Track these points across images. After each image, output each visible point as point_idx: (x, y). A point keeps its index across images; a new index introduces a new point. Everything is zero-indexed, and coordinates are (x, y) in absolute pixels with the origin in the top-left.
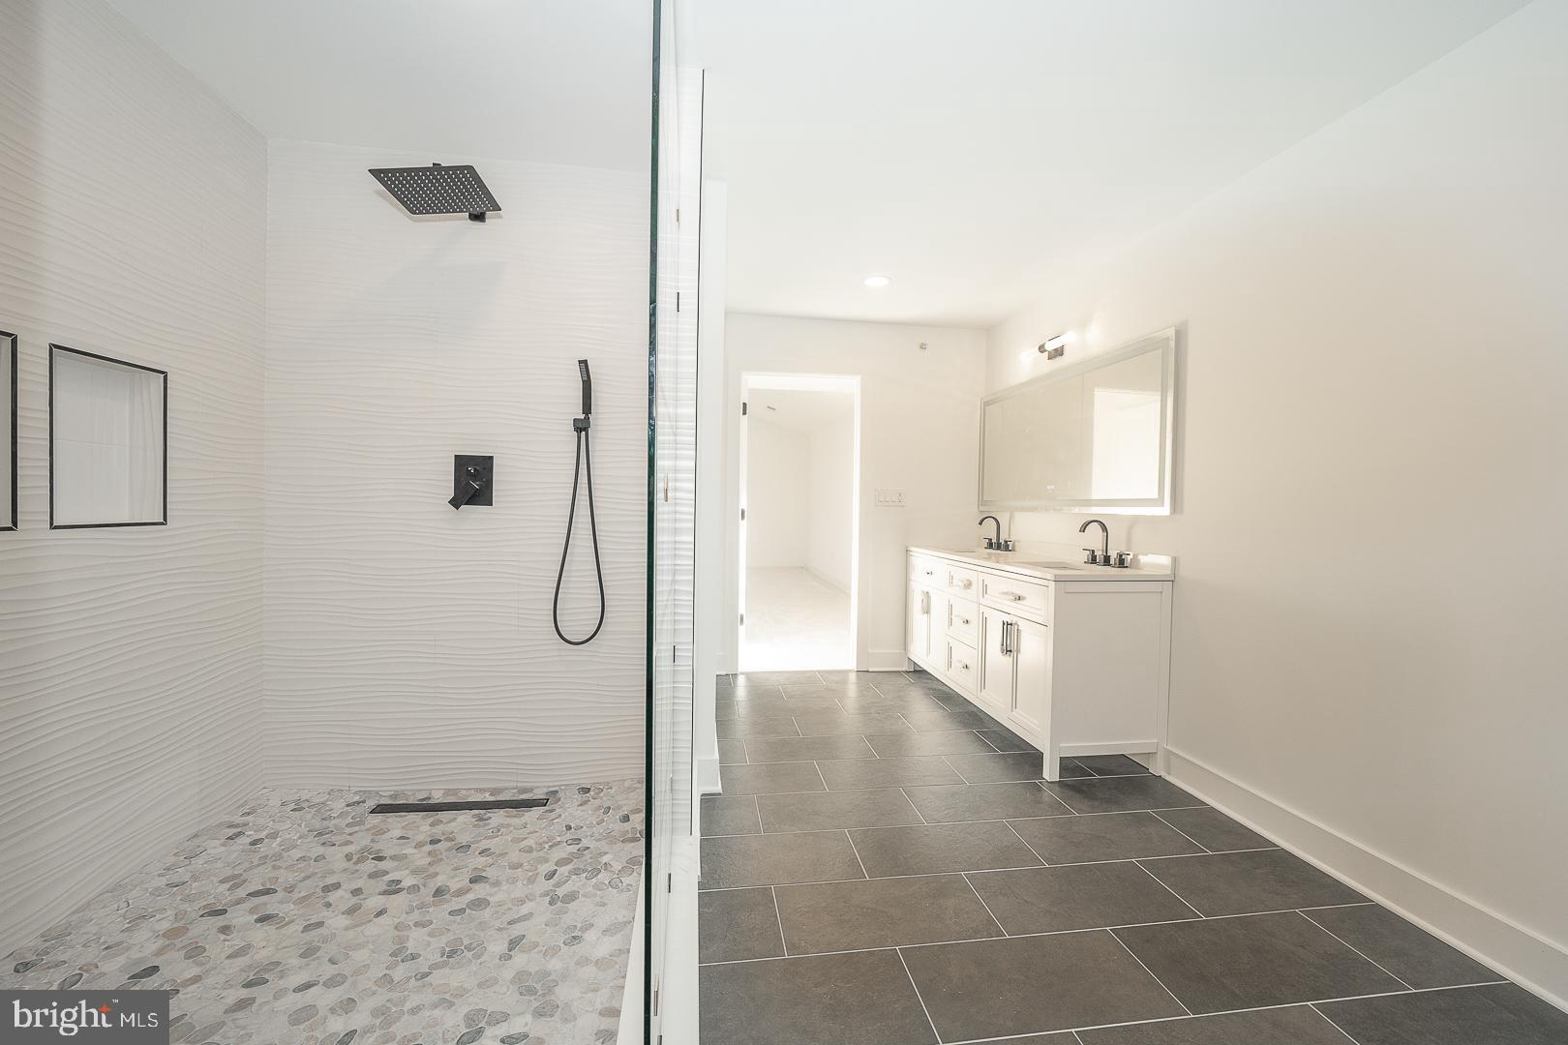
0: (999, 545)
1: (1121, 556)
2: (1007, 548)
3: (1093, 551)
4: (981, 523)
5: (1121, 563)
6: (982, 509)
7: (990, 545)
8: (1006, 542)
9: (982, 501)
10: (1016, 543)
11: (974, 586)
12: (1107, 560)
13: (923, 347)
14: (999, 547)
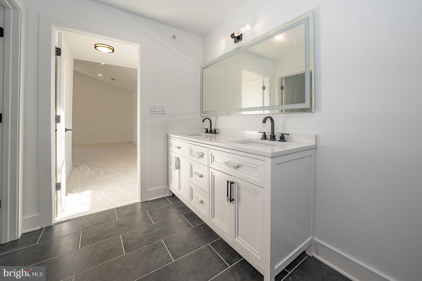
0: (212, 131)
1: (283, 135)
2: (215, 132)
3: (265, 133)
4: (203, 121)
5: (282, 139)
6: (202, 115)
7: (207, 132)
8: (215, 130)
9: (202, 112)
10: (219, 130)
11: (206, 156)
12: (273, 138)
13: (174, 37)
14: (211, 132)
